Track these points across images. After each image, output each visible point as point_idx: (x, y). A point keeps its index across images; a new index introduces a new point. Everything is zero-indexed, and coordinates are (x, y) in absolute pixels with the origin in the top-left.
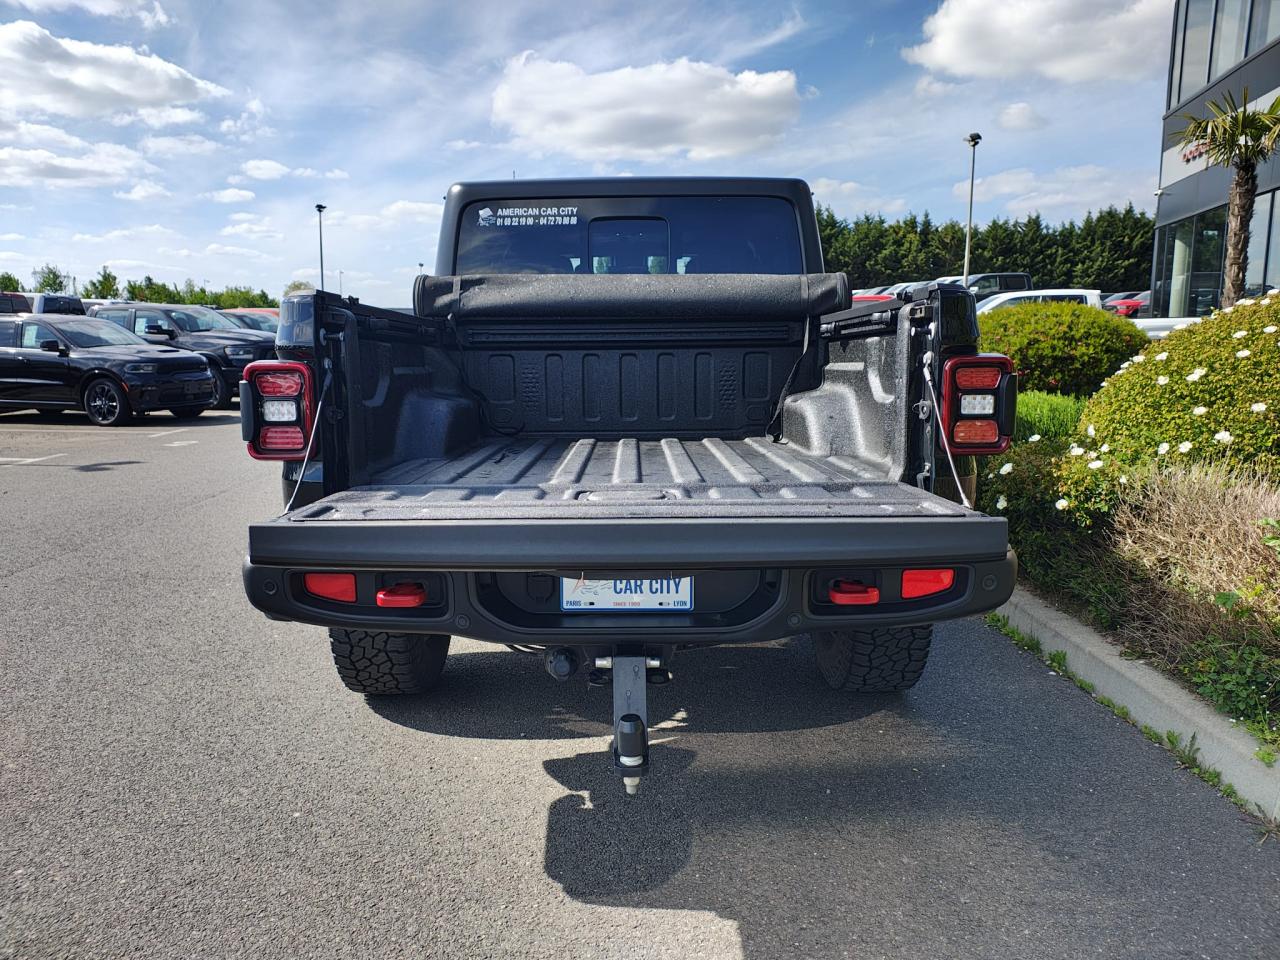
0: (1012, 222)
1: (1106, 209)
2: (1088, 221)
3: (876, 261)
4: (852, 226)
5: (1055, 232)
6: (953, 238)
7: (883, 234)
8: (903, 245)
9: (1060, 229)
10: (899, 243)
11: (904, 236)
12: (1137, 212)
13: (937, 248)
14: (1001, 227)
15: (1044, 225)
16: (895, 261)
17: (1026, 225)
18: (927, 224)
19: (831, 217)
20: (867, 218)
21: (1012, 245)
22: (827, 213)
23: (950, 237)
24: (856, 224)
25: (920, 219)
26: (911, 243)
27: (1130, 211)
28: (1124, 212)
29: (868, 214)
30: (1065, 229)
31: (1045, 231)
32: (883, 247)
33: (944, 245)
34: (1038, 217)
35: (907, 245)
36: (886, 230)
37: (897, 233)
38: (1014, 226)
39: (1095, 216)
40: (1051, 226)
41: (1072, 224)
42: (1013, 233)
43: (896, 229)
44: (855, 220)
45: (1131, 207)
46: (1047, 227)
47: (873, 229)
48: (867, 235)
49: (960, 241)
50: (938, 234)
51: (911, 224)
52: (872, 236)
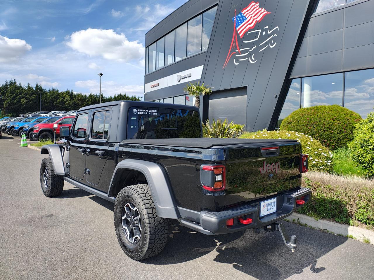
0: (95, 95)
1: (119, 94)
2: (115, 96)
4: (48, 91)
5: (107, 98)
6: (81, 98)
7: (59, 94)
8: (65, 98)
9: (108, 98)
10: (64, 98)
11: (65, 96)
12: (127, 95)
13: (76, 100)
14: (92, 96)
15: (104, 96)
16: (63, 103)
17: (99, 96)
18: (72, 93)
20: (53, 89)
21: (96, 101)
22: (39, 87)
24: (49, 91)
25: (70, 91)
27: (125, 95)
28: (123, 95)
29: (53, 88)
30: (109, 98)
31: (104, 98)
32: (59, 98)
33: (78, 100)
35: (66, 98)
36: (59, 93)
37: (63, 95)
40: (106, 97)
41: (111, 97)
42: (96, 98)
43: (62, 94)
44: (49, 90)
45: (125, 94)
46: (105, 97)
47: (55, 93)
48: (53, 95)
49: (83, 99)
50: (76, 96)
51: (68, 92)
52: (55, 95)
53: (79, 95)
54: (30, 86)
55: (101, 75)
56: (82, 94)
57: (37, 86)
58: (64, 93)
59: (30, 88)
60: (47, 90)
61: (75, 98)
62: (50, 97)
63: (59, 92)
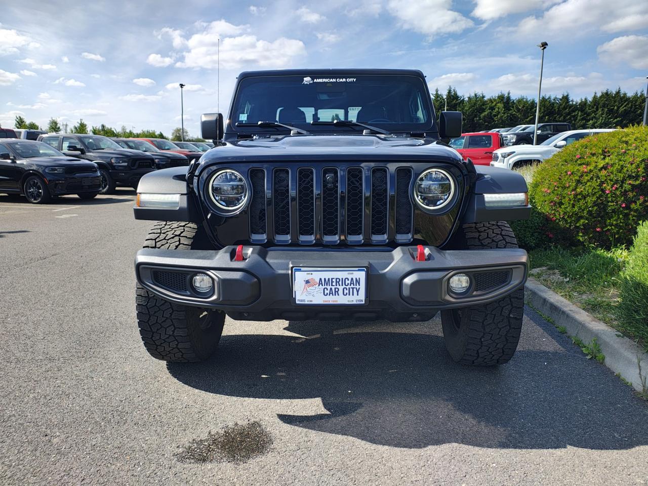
0: (552, 98)
1: (605, 91)
2: (595, 97)
3: (480, 117)
4: (467, 99)
5: (576, 103)
6: (524, 107)
7: (484, 103)
8: (495, 109)
9: (579, 102)
10: (492, 108)
11: (496, 105)
12: (622, 92)
13: (514, 111)
14: (546, 100)
15: (571, 99)
16: (490, 118)
17: (561, 100)
18: (509, 98)
19: (456, 94)
20: (476, 95)
21: (553, 110)
22: (453, 92)
23: (522, 106)
24: (469, 98)
25: (506, 95)
26: (499, 108)
27: (618, 93)
28: (615, 93)
29: (476, 93)
30: (582, 102)
31: (571, 103)
32: (484, 110)
33: (519, 110)
34: (568, 95)
35: (497, 109)
36: (486, 101)
37: (492, 103)
38: (554, 100)
39: (599, 95)
40: (575, 100)
41: (586, 99)
42: (553, 104)
43: (491, 101)
44: (468, 96)
45: (619, 91)
46: (572, 101)
47: (478, 101)
48: (475, 104)
49: (527, 108)
50: (515, 104)
51: (501, 98)
52: (479, 104)
53: (519, 101)
54: (439, 93)
55: (544, 45)
56: (527, 99)
57: (450, 92)
58: (495, 100)
59: (438, 97)
60: (465, 97)
61: (513, 107)
62: (469, 109)
63: (485, 99)
